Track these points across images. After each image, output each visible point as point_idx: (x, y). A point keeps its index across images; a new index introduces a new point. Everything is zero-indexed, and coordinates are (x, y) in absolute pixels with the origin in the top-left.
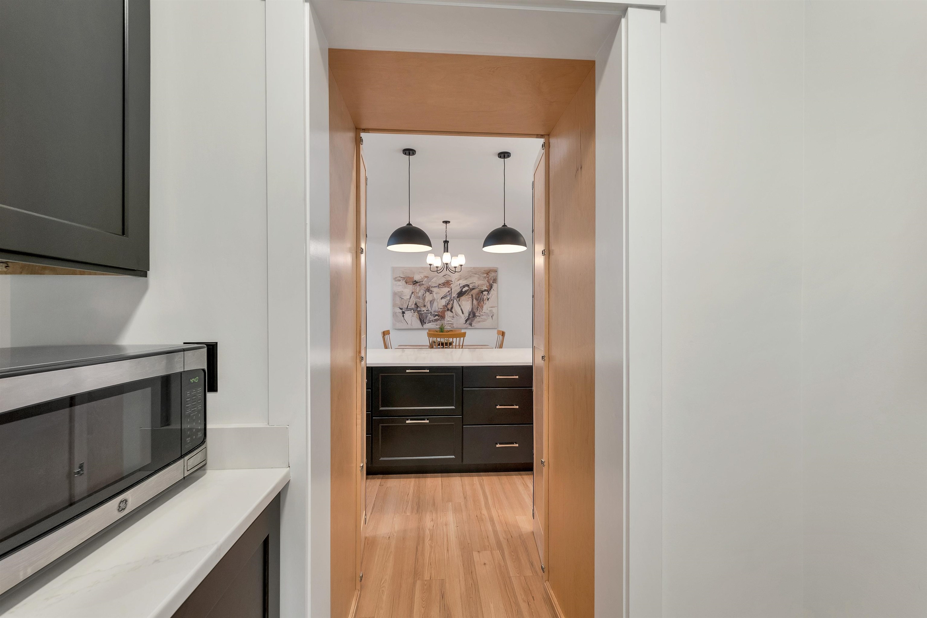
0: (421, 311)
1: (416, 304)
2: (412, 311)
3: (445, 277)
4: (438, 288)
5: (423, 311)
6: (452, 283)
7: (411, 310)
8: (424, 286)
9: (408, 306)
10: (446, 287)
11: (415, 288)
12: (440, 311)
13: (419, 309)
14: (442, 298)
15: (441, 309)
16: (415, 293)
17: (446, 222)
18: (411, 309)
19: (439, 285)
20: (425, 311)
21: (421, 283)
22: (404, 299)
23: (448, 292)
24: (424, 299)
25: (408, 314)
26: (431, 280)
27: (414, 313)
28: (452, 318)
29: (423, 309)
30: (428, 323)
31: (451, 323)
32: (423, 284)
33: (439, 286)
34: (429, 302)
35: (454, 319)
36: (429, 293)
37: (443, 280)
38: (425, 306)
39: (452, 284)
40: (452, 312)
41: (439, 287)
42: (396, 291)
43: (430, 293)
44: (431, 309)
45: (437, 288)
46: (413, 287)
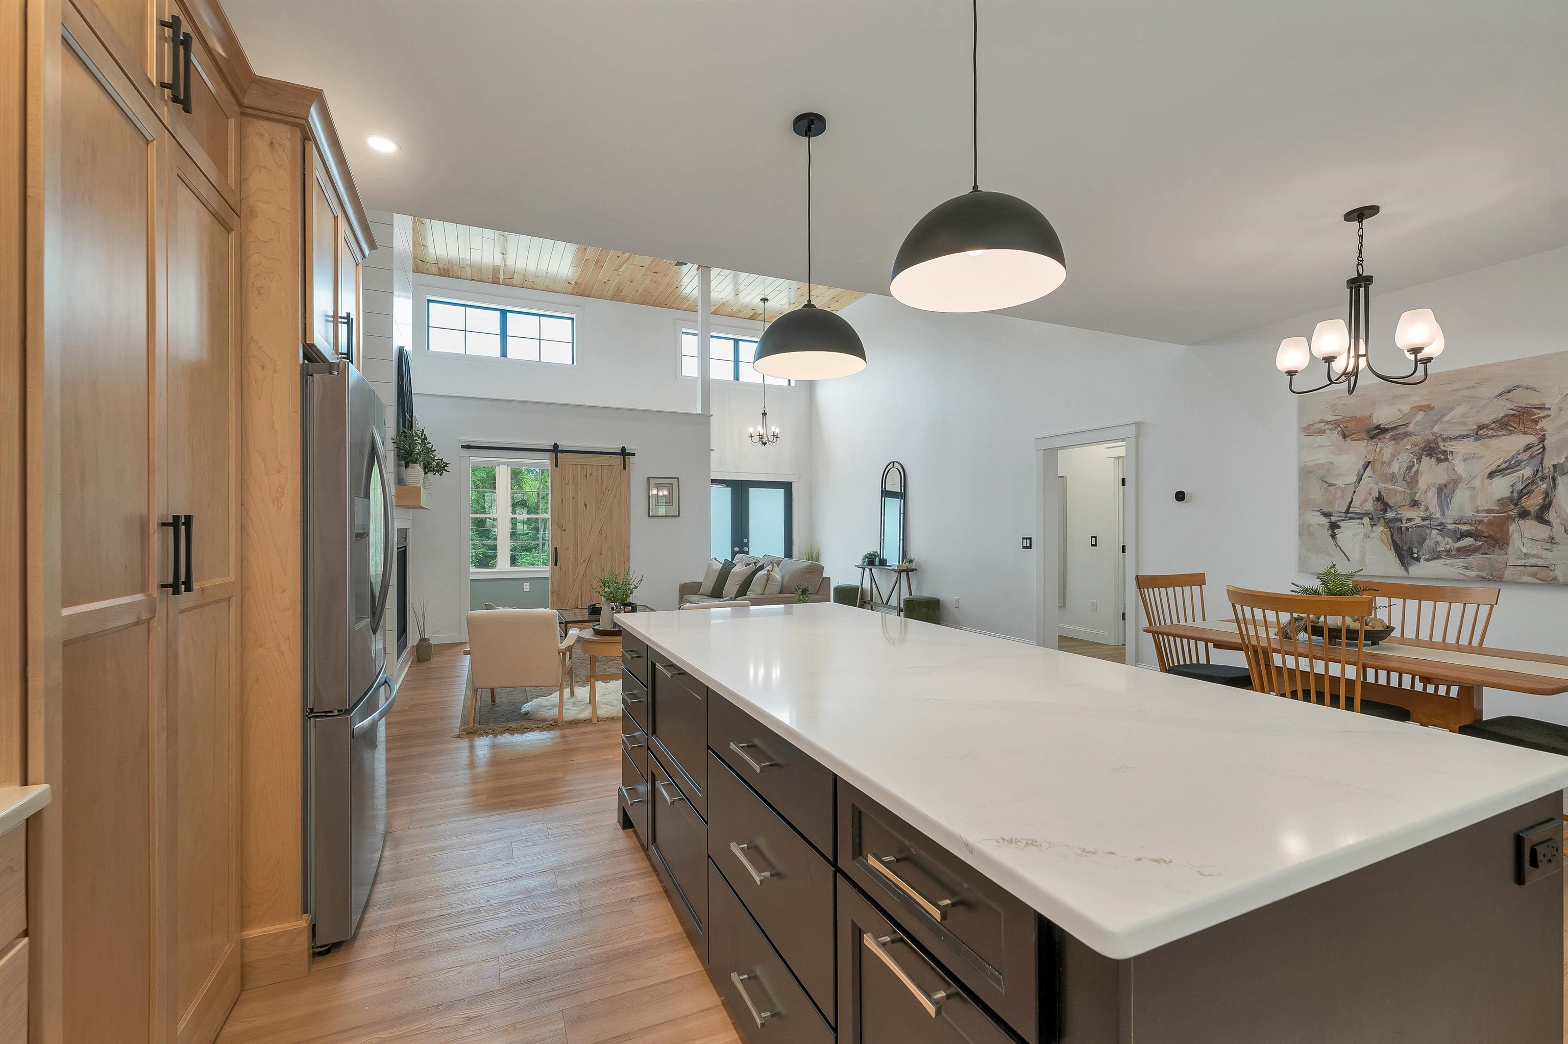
0: (1400, 520)
1: (1380, 498)
2: (1366, 520)
3: (1509, 396)
4: (1477, 439)
5: (1409, 520)
6: (1548, 416)
7: (1361, 519)
8: (1414, 439)
9: (1349, 507)
10: (1511, 432)
11: (1378, 450)
12: (1486, 520)
13: (1390, 514)
14: (1491, 475)
15: (1488, 511)
16: (1378, 466)
17: (1360, 215)
18: (1360, 516)
19: (1481, 427)
20: (1418, 521)
21: (1401, 430)
22: (1335, 485)
23: (1525, 451)
24: (1412, 482)
25: (1350, 532)
26: (1444, 415)
27: (1372, 525)
28: (1548, 546)
29: (1415, 515)
30: (1427, 560)
31: (1541, 562)
32: (1406, 435)
33: (1480, 432)
34: (1434, 490)
35: (1556, 548)
36: (1433, 460)
37: (1501, 409)
38: (1415, 504)
39: (1544, 417)
40: (1547, 523)
41: (1477, 437)
42: (1309, 464)
43: (1439, 461)
44: (1443, 514)
45: (1472, 439)
46: (1370, 448)
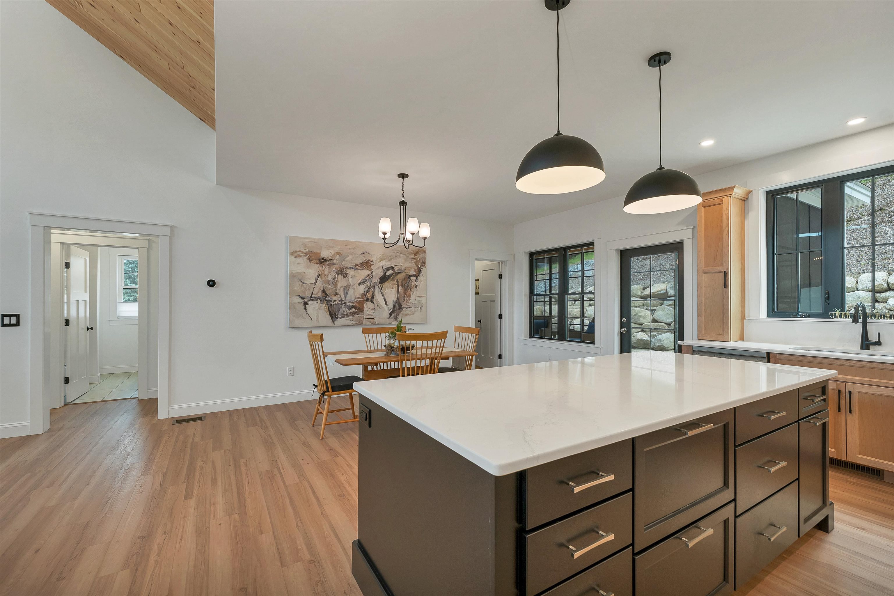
0: (331, 301)
1: (324, 291)
2: (319, 301)
3: (364, 255)
4: (355, 270)
5: (335, 301)
6: (373, 264)
7: (317, 300)
8: (336, 266)
9: (312, 294)
10: (364, 269)
11: (323, 269)
12: (358, 301)
13: (328, 299)
14: (359, 284)
15: (359, 298)
16: (323, 276)
17: (403, 176)
18: (316, 299)
19: (356, 265)
20: (337, 302)
21: (331, 262)
22: (306, 284)
23: (368, 276)
24: (335, 285)
25: (313, 306)
26: (345, 258)
27: (321, 303)
28: (373, 311)
29: (334, 298)
30: (340, 318)
31: (372, 317)
32: (333, 264)
33: (356, 267)
34: (342, 289)
35: (376, 312)
36: (342, 276)
37: (360, 260)
38: (336, 294)
39: (372, 265)
40: (373, 303)
41: (356, 269)
42: (294, 272)
43: (344, 277)
44: (345, 299)
45: (354, 269)
46: (320, 268)
